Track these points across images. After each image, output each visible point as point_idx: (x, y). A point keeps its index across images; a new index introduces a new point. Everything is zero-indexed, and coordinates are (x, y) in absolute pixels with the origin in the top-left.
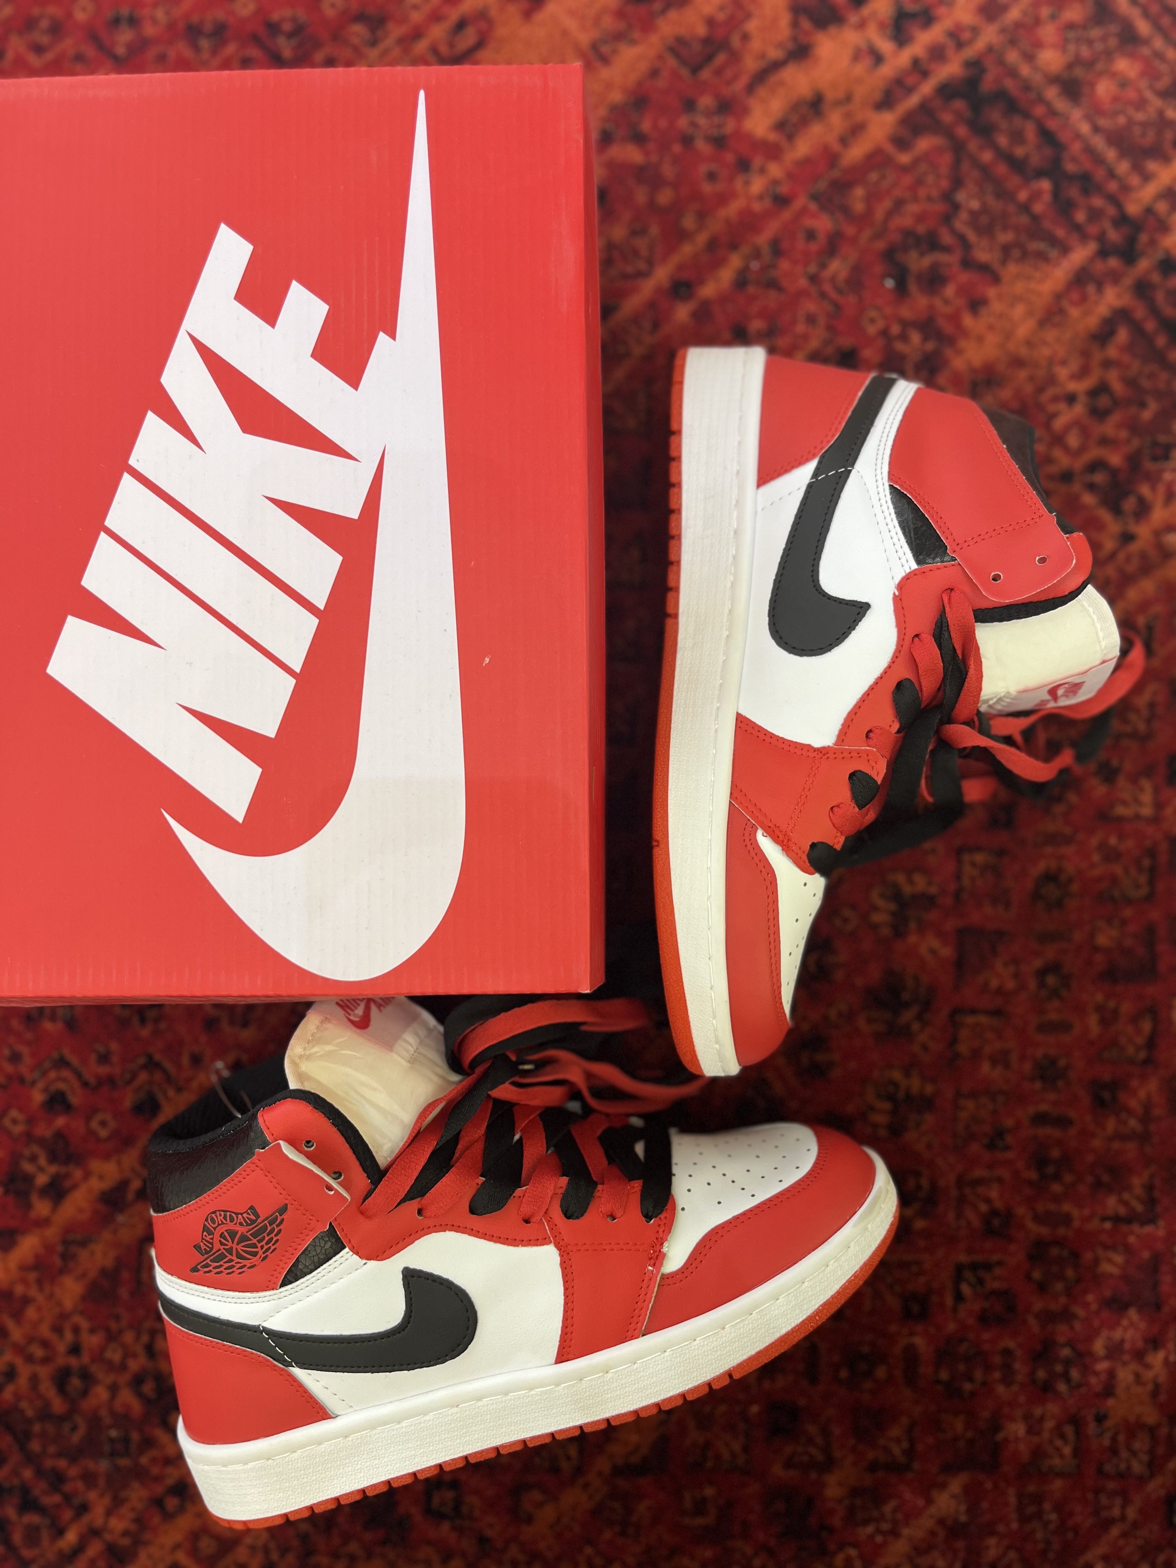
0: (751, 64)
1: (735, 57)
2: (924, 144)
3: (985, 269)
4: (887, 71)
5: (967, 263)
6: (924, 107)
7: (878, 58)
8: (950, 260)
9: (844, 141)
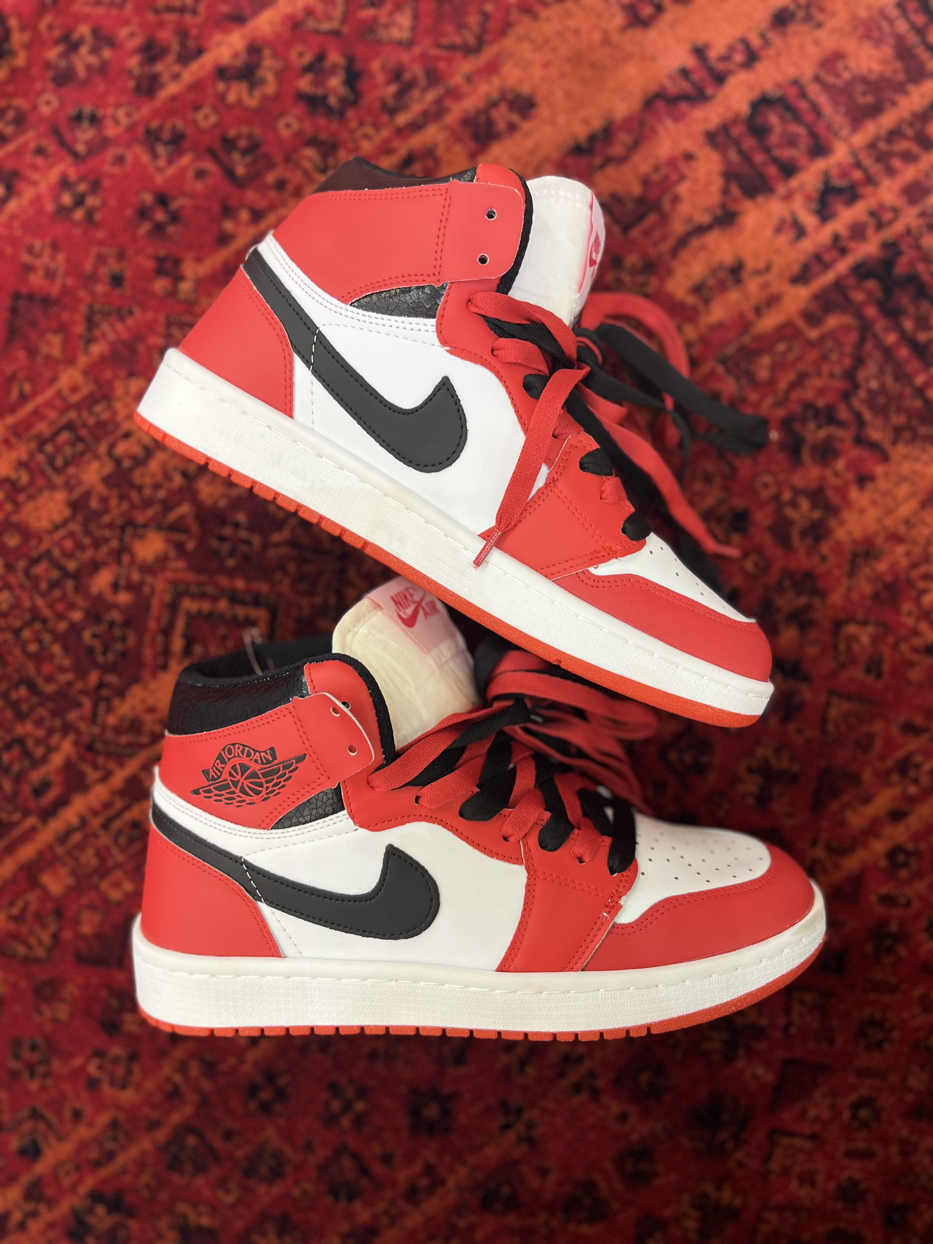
0: (678, 227)
1: (664, 219)
2: (833, 322)
3: (875, 447)
4: (808, 245)
5: (860, 440)
6: (838, 286)
7: (800, 232)
8: (845, 435)
9: (758, 311)
